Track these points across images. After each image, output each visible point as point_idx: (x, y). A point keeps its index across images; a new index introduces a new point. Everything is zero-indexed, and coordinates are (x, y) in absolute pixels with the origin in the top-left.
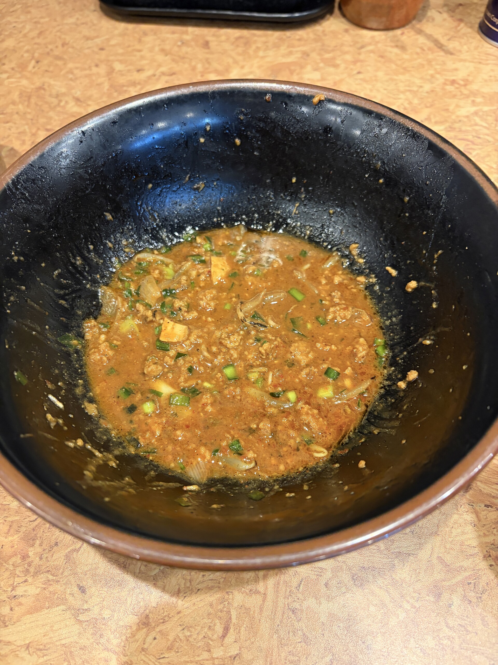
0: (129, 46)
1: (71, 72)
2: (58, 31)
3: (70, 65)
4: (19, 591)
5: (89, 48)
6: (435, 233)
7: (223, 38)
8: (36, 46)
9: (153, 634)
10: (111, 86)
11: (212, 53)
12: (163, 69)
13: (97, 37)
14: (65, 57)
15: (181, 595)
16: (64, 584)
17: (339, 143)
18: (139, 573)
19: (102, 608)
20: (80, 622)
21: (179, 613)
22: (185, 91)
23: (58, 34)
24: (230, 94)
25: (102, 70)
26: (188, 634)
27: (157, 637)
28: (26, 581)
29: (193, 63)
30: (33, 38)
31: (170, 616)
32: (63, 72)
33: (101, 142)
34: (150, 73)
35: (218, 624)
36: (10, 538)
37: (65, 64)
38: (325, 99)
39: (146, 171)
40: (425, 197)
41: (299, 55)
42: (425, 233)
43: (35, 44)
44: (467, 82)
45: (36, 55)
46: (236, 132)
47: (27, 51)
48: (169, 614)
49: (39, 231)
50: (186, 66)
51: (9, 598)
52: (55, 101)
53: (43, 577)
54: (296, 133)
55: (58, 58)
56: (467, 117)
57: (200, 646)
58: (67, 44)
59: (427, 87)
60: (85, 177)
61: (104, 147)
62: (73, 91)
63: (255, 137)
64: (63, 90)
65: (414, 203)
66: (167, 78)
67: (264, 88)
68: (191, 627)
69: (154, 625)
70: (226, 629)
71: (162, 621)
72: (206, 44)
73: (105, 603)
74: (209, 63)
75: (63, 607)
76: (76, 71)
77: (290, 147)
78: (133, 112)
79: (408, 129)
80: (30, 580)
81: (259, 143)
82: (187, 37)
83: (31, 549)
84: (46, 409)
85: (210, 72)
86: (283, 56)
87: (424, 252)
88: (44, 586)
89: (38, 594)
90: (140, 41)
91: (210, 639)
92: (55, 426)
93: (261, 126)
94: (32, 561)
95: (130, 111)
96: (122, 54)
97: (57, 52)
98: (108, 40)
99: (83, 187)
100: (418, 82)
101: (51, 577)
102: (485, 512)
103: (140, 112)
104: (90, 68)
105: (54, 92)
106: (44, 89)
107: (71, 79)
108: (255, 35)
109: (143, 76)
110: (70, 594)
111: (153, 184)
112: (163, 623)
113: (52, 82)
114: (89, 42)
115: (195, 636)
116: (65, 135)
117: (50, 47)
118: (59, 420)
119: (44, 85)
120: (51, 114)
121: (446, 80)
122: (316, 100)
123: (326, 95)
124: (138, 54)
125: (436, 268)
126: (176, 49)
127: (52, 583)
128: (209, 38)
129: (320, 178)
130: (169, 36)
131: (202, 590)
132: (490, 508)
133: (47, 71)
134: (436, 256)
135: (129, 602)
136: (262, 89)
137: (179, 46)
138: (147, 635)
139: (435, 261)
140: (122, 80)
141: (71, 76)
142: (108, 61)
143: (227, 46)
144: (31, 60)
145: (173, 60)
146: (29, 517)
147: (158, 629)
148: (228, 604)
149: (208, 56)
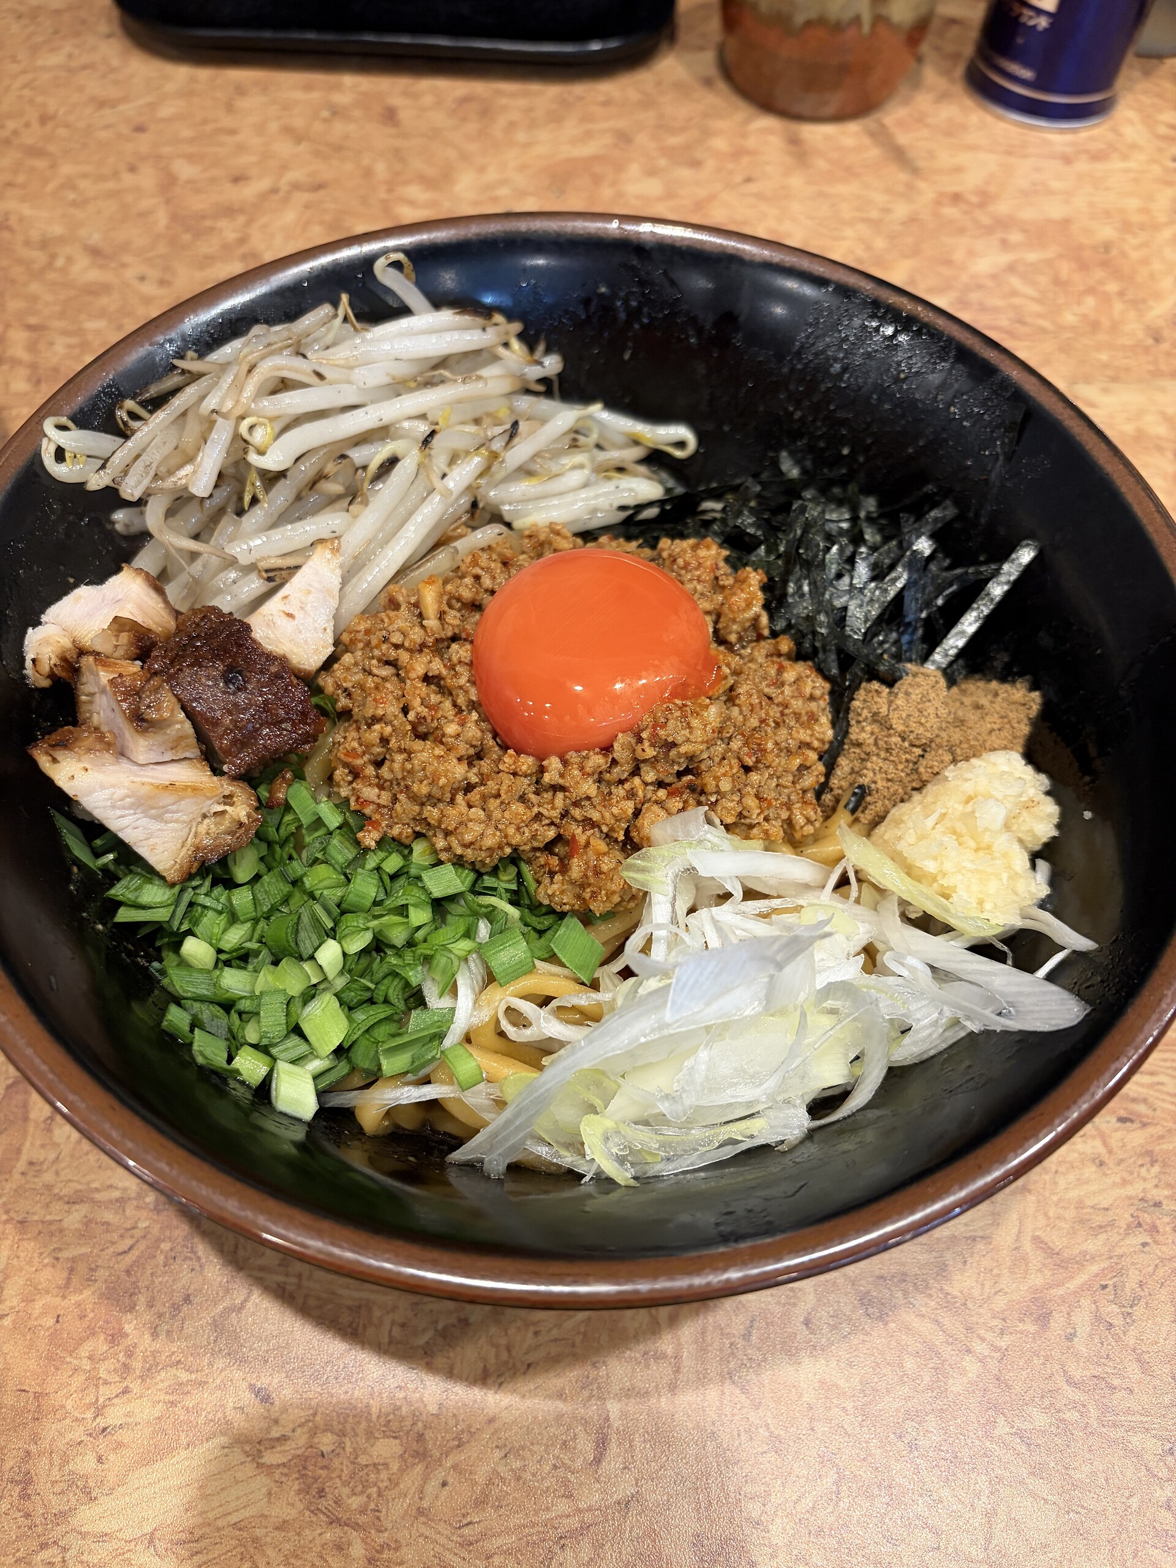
0: (205, 122)
1: (69, 184)
2: (25, 86)
3: (67, 169)
4: (114, 1416)
5: (107, 127)
7: (428, 100)
9: (440, 1474)
10: (175, 218)
11: (405, 136)
12: (296, 175)
13: (125, 99)
14: (52, 148)
15: (490, 1381)
16: (219, 1388)
18: (390, 1343)
19: (313, 1433)
20: (269, 1469)
21: (492, 1420)
23: (26, 92)
25: (147, 178)
26: (519, 1464)
27: (450, 1480)
28: (126, 1391)
29: (365, 161)
31: (473, 1430)
32: (51, 187)
34: (264, 184)
35: (582, 1435)
36: (74, 1298)
37: (53, 166)
41: (608, 140)
44: (985, 198)
48: (470, 1426)
50: (349, 166)
51: (90, 1435)
52: (39, 257)
53: (165, 1379)
55: (34, 152)
57: (548, 1488)
59: (901, 210)
62: (83, 232)
64: (57, 230)
66: (306, 196)
68: (523, 1448)
69: (438, 1455)
70: (602, 1444)
71: (456, 1443)
72: (390, 116)
74: (402, 160)
76: (83, 184)
80: (135, 1387)
82: (342, 99)
83: (129, 1316)
85: (408, 182)
86: (572, 142)
88: (171, 1398)
89: (158, 1418)
90: (230, 108)
91: (568, 1468)
94: (135, 1344)
96: (191, 141)
97: (29, 138)
98: (152, 106)
100: (879, 198)
102: (1119, 1135)
104: (116, 174)
105: (35, 235)
106: (9, 228)
107: (74, 204)
109: (250, 191)
110: (235, 1408)
112: (459, 1446)
114: (107, 112)
115: (533, 1467)
117: (11, 125)
120: (35, 287)
121: (941, 194)
124: (229, 140)
126: (318, 127)
127: (189, 1388)
128: (396, 101)
130: (299, 95)
131: (537, 1364)
132: (1128, 1124)
133: (9, 184)
137: (325, 120)
138: (426, 1480)
140: (198, 203)
141: (71, 196)
142: (159, 157)
143: (439, 118)
145: (317, 154)
147: (448, 1463)
148: (599, 1388)
149: (397, 143)
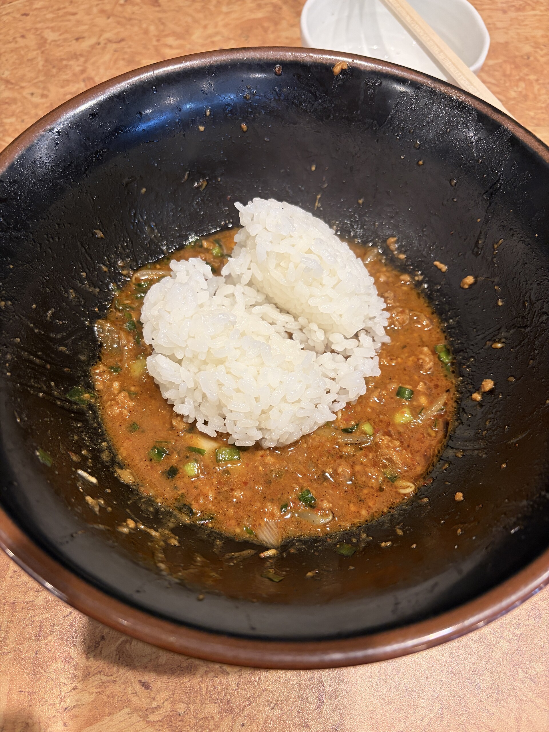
9: (240, 720)
11: (164, 11)
16: (123, 683)
19: (173, 704)
20: (152, 724)
21: (264, 690)
22: (176, 67)
26: (280, 712)
27: (246, 723)
29: (144, 26)
31: (255, 696)
33: (80, 141)
38: (348, 67)
46: (242, 115)
49: (23, 265)
50: (136, 29)
51: (59, 712)
53: (95, 680)
54: (314, 111)
61: (84, 146)
63: (265, 119)
66: (115, 46)
67: (272, 57)
71: (247, 703)
73: (175, 696)
74: (163, 24)
75: (127, 710)
78: (115, 99)
79: (452, 99)
81: (270, 126)
84: (81, 490)
85: (167, 36)
86: (251, 11)
88: (99, 690)
89: (93, 701)
92: (100, 511)
95: (111, 98)
96: (52, 20)
101: (104, 678)
103: (124, 98)
110: (132, 693)
111: (146, 187)
112: (249, 705)
116: (36, 135)
122: (337, 69)
123: (349, 62)
125: (497, 260)
126: (120, 9)
135: (204, 690)
136: (270, 59)
138: (233, 722)
139: (495, 252)
140: (59, 53)
142: (37, 29)
145: (119, 23)
146: (61, 611)
147: (244, 714)
149: (160, 15)
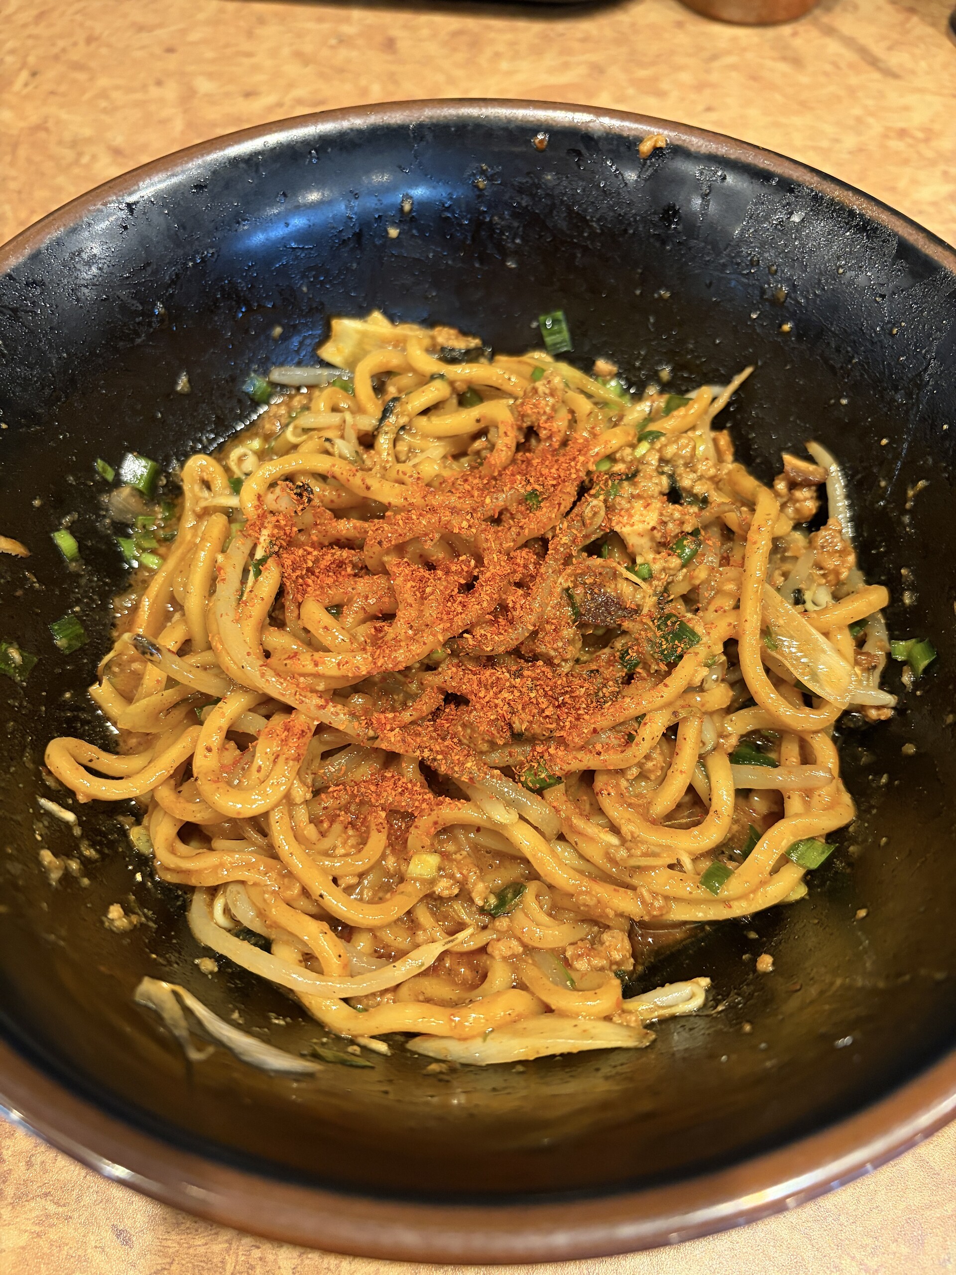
0: (227, 46)
1: (103, 94)
2: (77, 13)
3: (103, 82)
5: (142, 48)
6: (910, 443)
7: (425, 32)
8: (30, 42)
10: (189, 124)
12: (300, 92)
13: (161, 26)
14: (93, 64)
16: (83, 1224)
17: (693, 243)
22: (358, 122)
23: (79, 18)
24: (456, 131)
25: (171, 92)
29: (363, 82)
30: (25, 26)
32: (87, 96)
33: (169, 228)
34: (271, 99)
37: (92, 79)
38: (667, 144)
39: (268, 298)
40: (889, 364)
41: (582, 70)
42: (884, 442)
43: (30, 37)
44: (929, 134)
45: (31, 59)
46: (469, 216)
47: (12, 52)
49: (29, 427)
52: (68, 154)
53: (35, 1208)
54: (599, 220)
55: (77, 66)
56: (934, 204)
58: (97, 39)
60: (133, 308)
61: (175, 239)
62: (109, 135)
63: (509, 228)
64: (87, 132)
65: (862, 375)
67: (532, 119)
72: (390, 45)
76: (116, 95)
77: (585, 249)
78: (242, 165)
79: (852, 213)
80: (5, 1213)
81: (518, 241)
82: (349, 29)
84: (39, 838)
86: (550, 72)
87: (883, 484)
88: (37, 1229)
90: (250, 34)
92: (60, 881)
93: (524, 204)
94: (10, 1170)
95: (235, 162)
97: (75, 55)
98: (184, 32)
99: (130, 329)
101: (52, 1208)
103: (257, 165)
104: (144, 87)
105: (67, 136)
106: (47, 130)
107: (105, 111)
108: (489, 28)
109: (258, 105)
110: (96, 1247)
111: (283, 326)
113: (64, 115)
114: (144, 35)
116: (89, 211)
117: (61, 44)
118: (70, 862)
119: (46, 122)
120: (61, 180)
121: (888, 129)
122: (646, 147)
123: (668, 136)
124: (246, 61)
125: (912, 519)
126: (325, 52)
127: (56, 1222)
128: (396, 32)
129: (649, 320)
130: (311, 25)
133: (52, 93)
134: (911, 493)
136: (528, 121)
137: (332, 47)
139: (909, 505)
140: (213, 114)
141: (103, 104)
143: (432, 48)
144: (20, 69)
145: (322, 75)
